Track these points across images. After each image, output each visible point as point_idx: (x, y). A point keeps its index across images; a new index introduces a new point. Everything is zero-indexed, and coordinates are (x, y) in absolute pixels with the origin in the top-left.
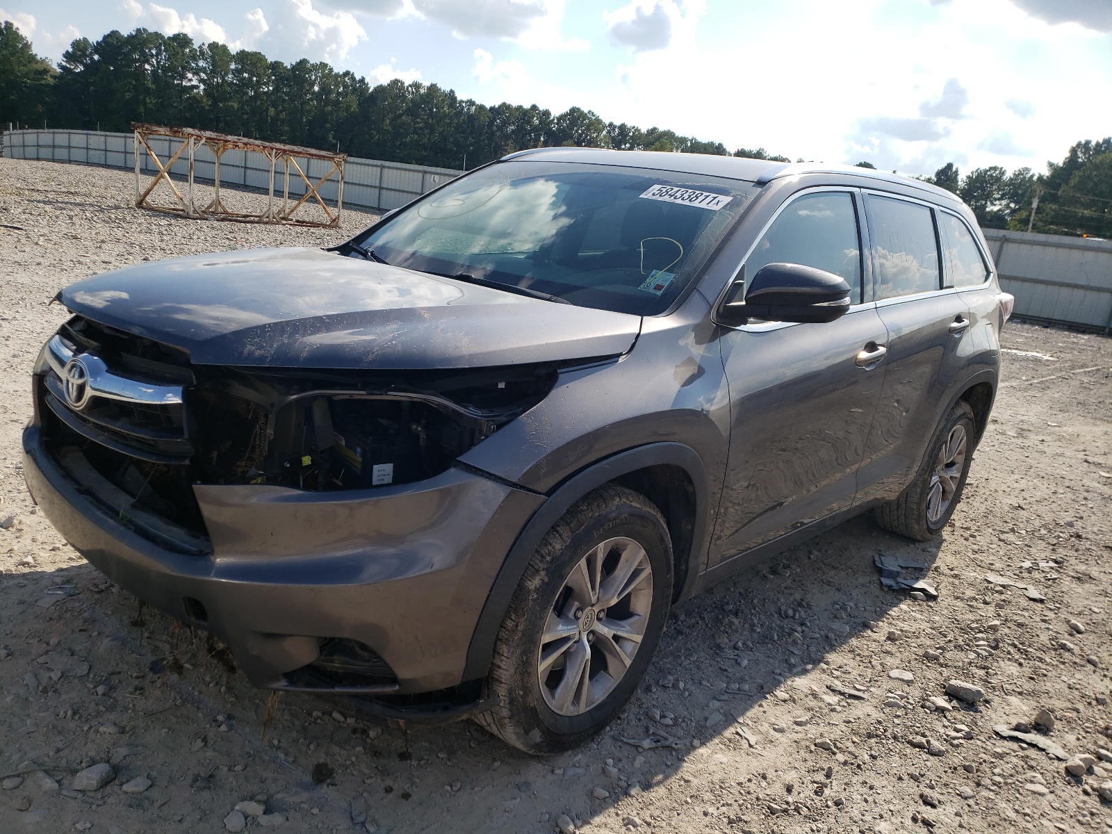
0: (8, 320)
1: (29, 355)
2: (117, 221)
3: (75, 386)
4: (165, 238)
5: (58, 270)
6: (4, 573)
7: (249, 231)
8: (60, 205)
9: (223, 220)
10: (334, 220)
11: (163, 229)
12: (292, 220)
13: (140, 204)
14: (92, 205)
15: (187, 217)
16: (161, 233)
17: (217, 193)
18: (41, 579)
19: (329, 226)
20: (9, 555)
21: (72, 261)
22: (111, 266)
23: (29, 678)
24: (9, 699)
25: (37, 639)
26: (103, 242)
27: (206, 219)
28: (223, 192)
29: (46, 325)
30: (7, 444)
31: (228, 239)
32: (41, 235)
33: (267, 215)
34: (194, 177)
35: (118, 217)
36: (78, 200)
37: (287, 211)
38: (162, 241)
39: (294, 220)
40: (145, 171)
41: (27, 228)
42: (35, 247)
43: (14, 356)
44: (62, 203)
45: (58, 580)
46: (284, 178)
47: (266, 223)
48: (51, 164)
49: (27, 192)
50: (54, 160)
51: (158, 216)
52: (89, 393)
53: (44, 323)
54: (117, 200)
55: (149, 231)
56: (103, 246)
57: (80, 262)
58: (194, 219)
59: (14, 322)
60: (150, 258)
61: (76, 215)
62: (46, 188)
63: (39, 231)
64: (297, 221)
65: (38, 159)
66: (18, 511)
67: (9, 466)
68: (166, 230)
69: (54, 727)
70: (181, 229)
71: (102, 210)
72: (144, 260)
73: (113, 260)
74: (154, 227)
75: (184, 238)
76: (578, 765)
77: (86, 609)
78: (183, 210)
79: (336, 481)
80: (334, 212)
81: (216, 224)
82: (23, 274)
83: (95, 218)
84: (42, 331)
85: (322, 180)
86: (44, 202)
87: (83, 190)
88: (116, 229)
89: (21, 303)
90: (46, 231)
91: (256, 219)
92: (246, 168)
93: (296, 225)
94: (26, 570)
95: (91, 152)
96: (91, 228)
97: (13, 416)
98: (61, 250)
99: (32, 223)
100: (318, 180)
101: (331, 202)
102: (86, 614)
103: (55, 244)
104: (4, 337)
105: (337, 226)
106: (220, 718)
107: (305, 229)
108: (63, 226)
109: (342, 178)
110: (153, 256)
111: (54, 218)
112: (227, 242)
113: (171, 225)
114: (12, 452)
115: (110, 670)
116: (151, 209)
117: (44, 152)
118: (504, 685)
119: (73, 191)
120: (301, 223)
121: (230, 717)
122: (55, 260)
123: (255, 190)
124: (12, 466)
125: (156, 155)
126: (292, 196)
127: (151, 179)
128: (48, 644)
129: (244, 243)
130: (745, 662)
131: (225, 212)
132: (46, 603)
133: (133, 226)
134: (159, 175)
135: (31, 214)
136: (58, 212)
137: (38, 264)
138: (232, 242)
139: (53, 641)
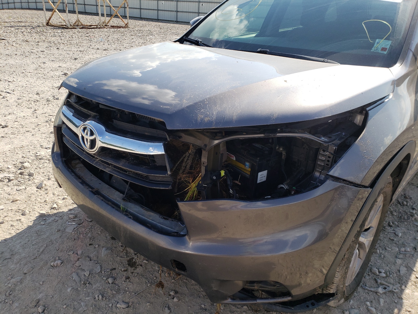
0: (11, 82)
1: (25, 98)
2: (41, 32)
3: (89, 140)
4: (62, 38)
5: (24, 57)
6: (46, 214)
7: (94, 32)
8: (16, 27)
9: (82, 28)
10: (126, 25)
11: (60, 34)
12: (109, 26)
13: (48, 24)
14: (29, 26)
15: (67, 28)
16: (59, 36)
17: (77, 16)
18: (63, 216)
19: (125, 27)
20: (45, 203)
21: (28, 52)
22: (45, 53)
23: (75, 276)
24: (69, 290)
25: (72, 252)
26: (38, 42)
27: (76, 28)
28: (80, 16)
29: (27, 83)
30: (28, 144)
31: (87, 36)
32: (14, 42)
33: (99, 25)
34: (68, 11)
35: (41, 30)
36: (23, 24)
37: (106, 22)
38: (61, 39)
39: (110, 26)
40: (48, 10)
41: (7, 39)
42: (12, 47)
43: (18, 99)
44: (17, 26)
45: (71, 216)
46: (103, 8)
47: (99, 28)
48: (8, 10)
49: (3, 23)
50: (9, 9)
51: (56, 29)
52: (99, 144)
53: (26, 82)
54: (38, 23)
55: (55, 36)
56: (39, 44)
57: (32, 52)
58: (70, 29)
59: (14, 83)
60: (60, 48)
61: (24, 31)
62: (9, 21)
63: (12, 40)
64: (111, 26)
65: (3, 9)
66: (43, 179)
67: (32, 155)
68: (61, 35)
69: (95, 306)
70: (68, 34)
71: (34, 28)
72: (57, 49)
73: (44, 50)
74: (56, 34)
75: (70, 37)
76: (354, 307)
77: (88, 232)
78: (65, 25)
79: (236, 182)
80: (126, 21)
81: (80, 30)
82: (11, 60)
83: (32, 32)
84: (26, 86)
85: (120, 7)
86: (11, 27)
87: (24, 20)
88: (42, 36)
89: (14, 73)
90: (14, 39)
91: (95, 27)
92: (85, 5)
93: (112, 28)
94: (55, 212)
95: (23, 4)
96: (32, 36)
97: (26, 129)
98: (23, 47)
99: (8, 36)
100: (118, 8)
101: (125, 17)
102: (89, 235)
103: (20, 45)
104: (12, 90)
105: (127, 27)
106: (172, 293)
107: (116, 29)
108: (20, 36)
109: (128, 5)
110: (60, 47)
111: (16, 33)
112: (87, 38)
113: (62, 32)
114: (31, 147)
115: (111, 268)
116: (52, 26)
117: (5, 6)
118: (335, 284)
119: (20, 21)
120: (113, 27)
121: (176, 292)
122: (22, 52)
123: (90, 14)
124: (33, 155)
125: (52, 2)
126: (108, 15)
127: (51, 13)
128: (77, 254)
129: (94, 38)
130: (400, 235)
131: (82, 25)
132: (69, 230)
133: (48, 34)
134: (54, 11)
135: (7, 33)
136: (17, 31)
137: (16, 55)
138: (89, 38)
139: (79, 252)
